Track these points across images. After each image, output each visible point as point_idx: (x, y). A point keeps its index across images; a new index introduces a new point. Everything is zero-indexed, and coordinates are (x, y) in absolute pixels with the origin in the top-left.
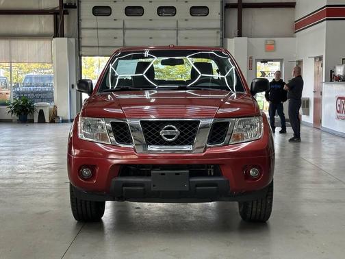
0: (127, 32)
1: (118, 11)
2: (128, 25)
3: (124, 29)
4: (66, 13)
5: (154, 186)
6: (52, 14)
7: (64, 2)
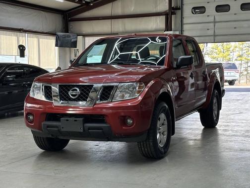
0: (217, 24)
1: (211, 9)
2: (217, 19)
3: (215, 22)
4: (174, 13)
5: (63, 128)
6: (164, 15)
7: (172, 6)
